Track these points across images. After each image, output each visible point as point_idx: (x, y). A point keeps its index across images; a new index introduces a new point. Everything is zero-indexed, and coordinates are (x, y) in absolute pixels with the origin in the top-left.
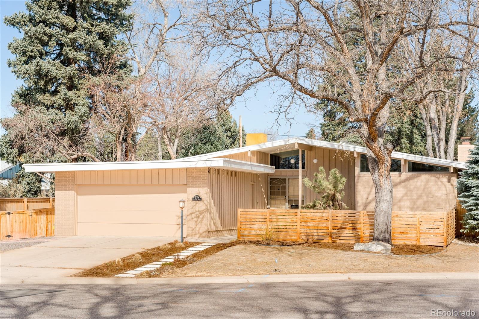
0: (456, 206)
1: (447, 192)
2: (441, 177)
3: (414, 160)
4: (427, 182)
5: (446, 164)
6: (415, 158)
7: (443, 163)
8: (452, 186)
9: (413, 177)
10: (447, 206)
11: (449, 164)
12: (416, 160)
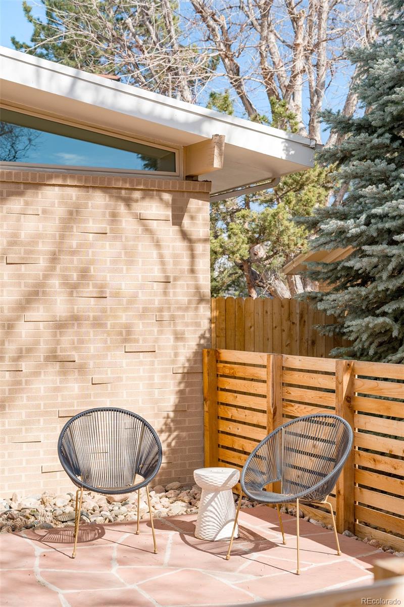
0: (209, 340)
1: (164, 270)
2: (137, 195)
3: (33, 85)
4: (73, 215)
5: (186, 124)
6: (38, 76)
7: (172, 120)
8: (185, 244)
9: (13, 188)
10: (168, 339)
11: (197, 125)
12: (44, 88)
